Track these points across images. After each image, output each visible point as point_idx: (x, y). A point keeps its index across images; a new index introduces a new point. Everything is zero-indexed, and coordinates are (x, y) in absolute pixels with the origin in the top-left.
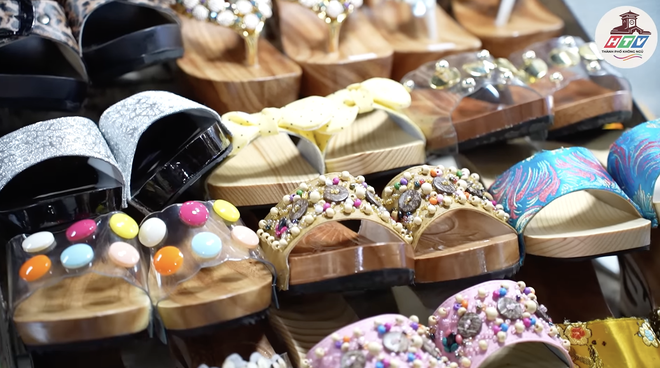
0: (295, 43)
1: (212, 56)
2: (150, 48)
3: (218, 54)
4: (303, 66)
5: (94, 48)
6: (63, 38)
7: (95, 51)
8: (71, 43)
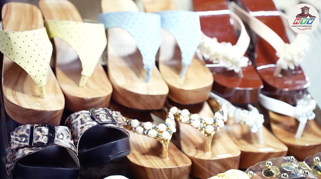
0: (188, 145)
1: (144, 152)
2: (114, 152)
3: (147, 151)
4: (192, 159)
5: (85, 151)
6: (69, 146)
7: (85, 152)
8: (73, 149)
